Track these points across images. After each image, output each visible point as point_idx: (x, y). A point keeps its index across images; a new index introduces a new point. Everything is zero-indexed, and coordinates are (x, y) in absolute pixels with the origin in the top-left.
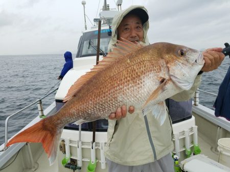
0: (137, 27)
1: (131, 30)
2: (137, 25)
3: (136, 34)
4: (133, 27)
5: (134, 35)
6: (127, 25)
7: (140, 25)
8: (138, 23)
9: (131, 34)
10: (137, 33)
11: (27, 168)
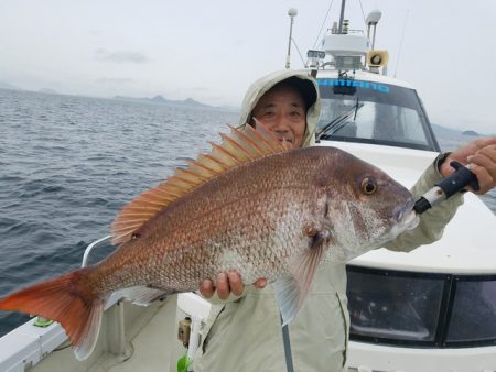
0: (293, 114)
1: (279, 117)
2: (294, 109)
3: (288, 126)
4: (283, 112)
5: (283, 127)
6: (271, 105)
7: (300, 110)
8: (295, 105)
9: (277, 126)
10: (291, 124)
11: (110, 352)
